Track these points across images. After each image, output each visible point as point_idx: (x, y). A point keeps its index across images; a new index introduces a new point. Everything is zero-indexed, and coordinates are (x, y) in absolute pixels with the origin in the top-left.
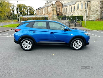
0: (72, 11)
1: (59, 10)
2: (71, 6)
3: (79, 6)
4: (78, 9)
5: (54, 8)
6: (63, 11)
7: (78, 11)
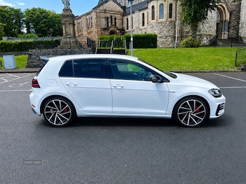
0: (143, 25)
1: (115, 23)
2: (141, 13)
3: (155, 10)
4: (153, 19)
5: (67, 19)
6: (125, 25)
7: (154, 24)
